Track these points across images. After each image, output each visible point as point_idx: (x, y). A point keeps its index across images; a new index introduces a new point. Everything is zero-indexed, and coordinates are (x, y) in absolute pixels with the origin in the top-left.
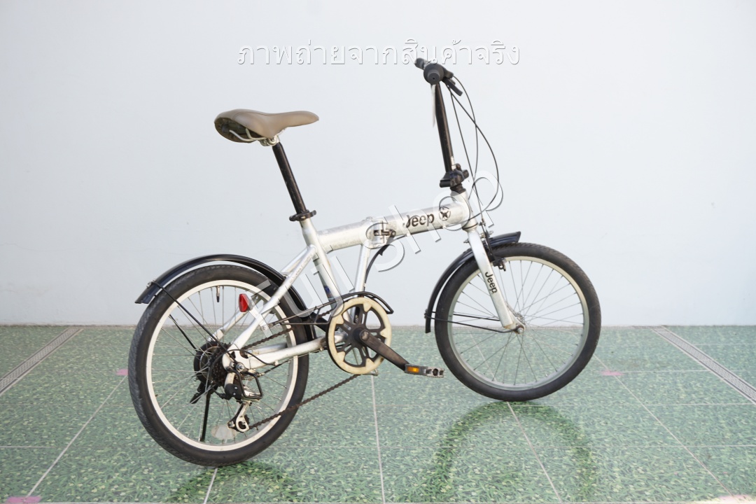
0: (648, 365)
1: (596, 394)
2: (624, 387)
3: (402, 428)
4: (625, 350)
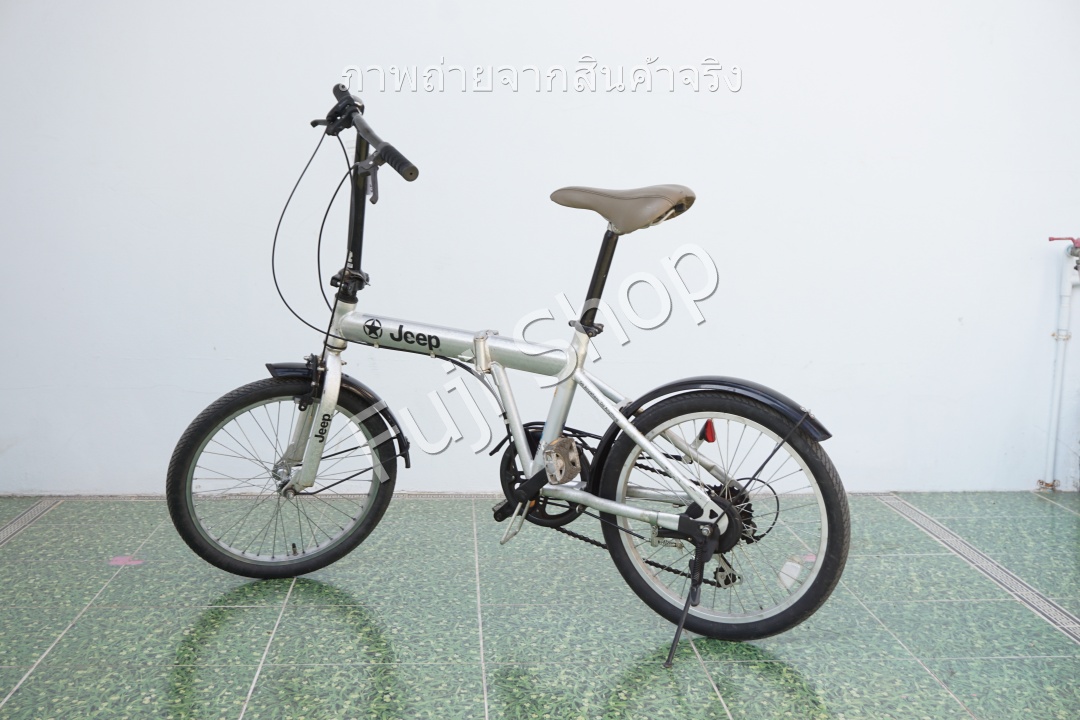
3: (517, 636)
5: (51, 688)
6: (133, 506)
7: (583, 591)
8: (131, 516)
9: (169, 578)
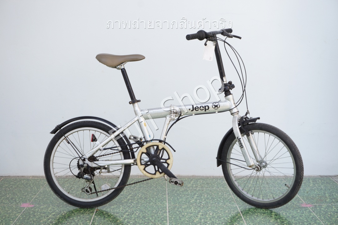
2: (314, 214)
4: (315, 191)
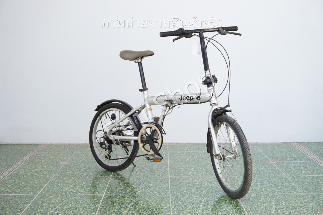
0: (288, 159)
1: (265, 171)
3: (181, 186)
5: (43, 201)
6: (67, 147)
7: (200, 172)
8: (66, 150)
9: (77, 168)
